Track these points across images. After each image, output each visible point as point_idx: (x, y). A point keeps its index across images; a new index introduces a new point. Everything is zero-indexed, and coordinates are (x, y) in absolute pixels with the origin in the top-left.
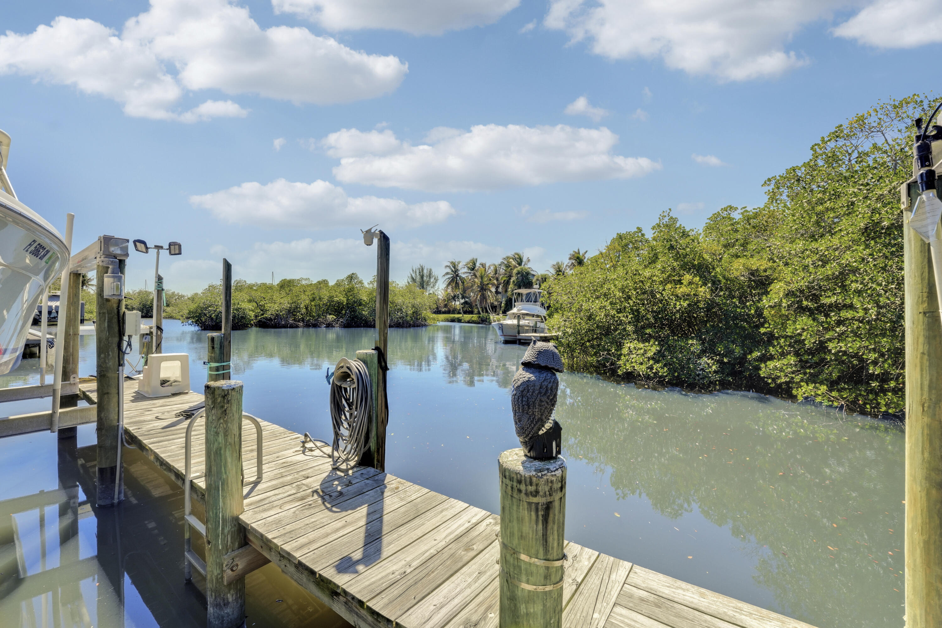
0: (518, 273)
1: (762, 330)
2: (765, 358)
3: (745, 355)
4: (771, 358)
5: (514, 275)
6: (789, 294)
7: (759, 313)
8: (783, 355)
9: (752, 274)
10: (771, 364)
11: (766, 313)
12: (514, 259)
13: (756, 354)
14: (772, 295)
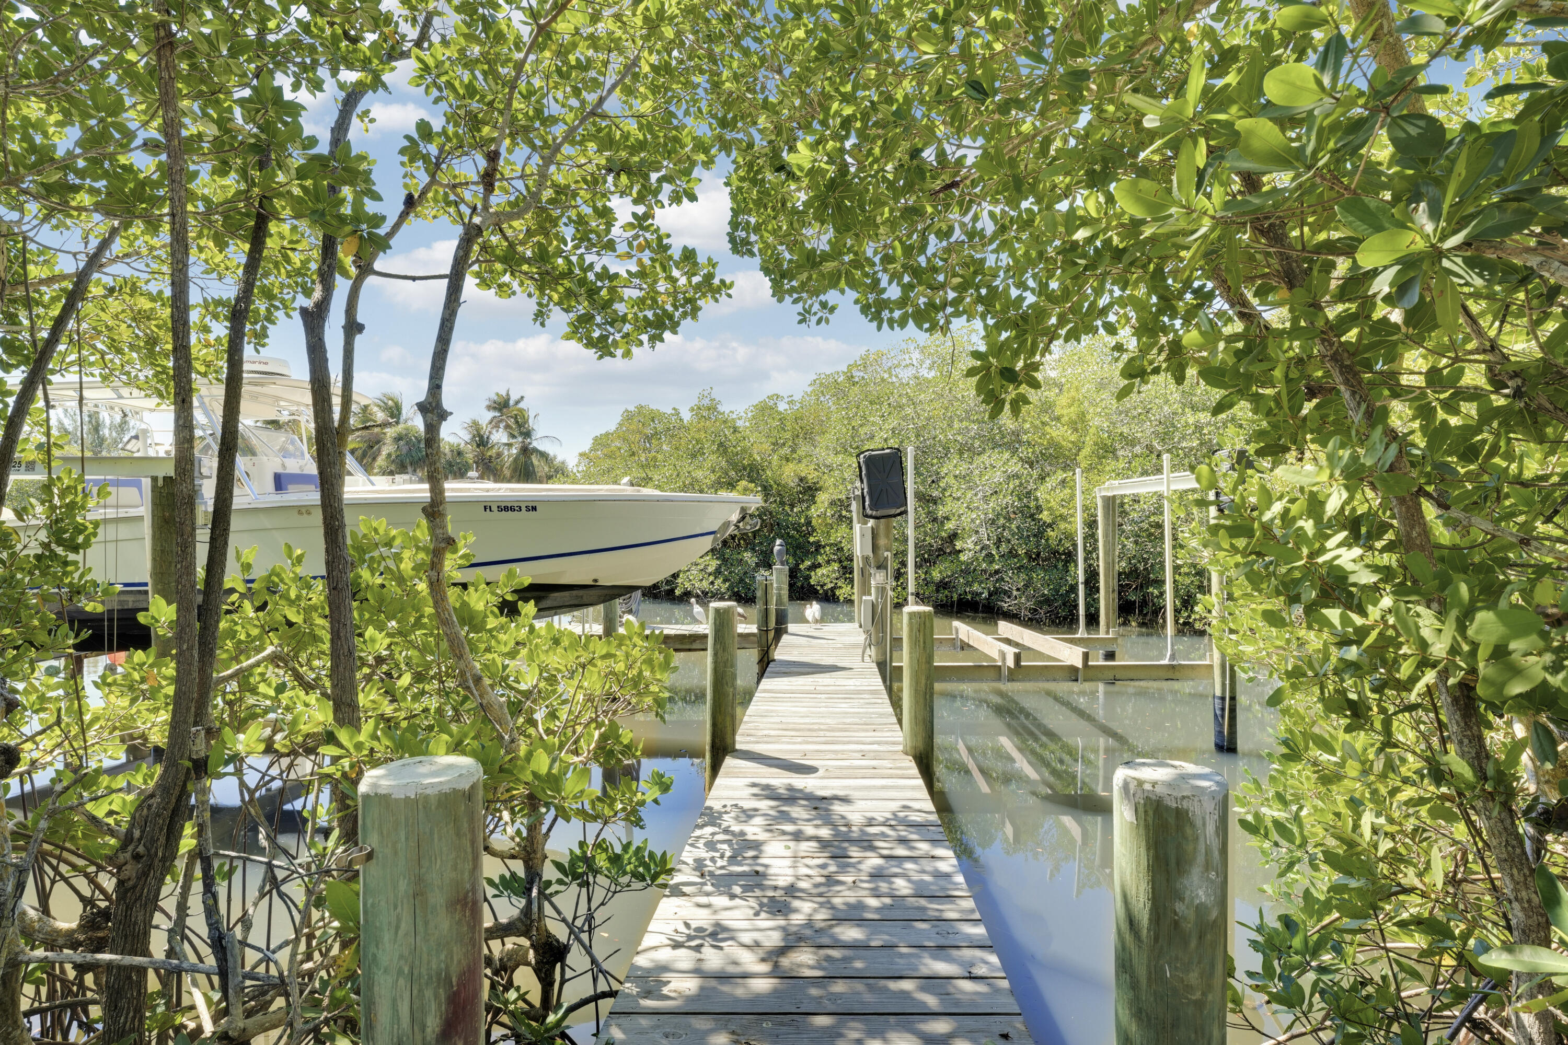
0: (398, 439)
1: (811, 539)
2: (815, 566)
3: (797, 565)
4: (820, 566)
5: (388, 440)
6: (833, 503)
7: (809, 523)
8: (828, 562)
9: (801, 480)
10: (820, 571)
11: (814, 522)
12: (386, 408)
13: (808, 563)
14: (819, 504)
